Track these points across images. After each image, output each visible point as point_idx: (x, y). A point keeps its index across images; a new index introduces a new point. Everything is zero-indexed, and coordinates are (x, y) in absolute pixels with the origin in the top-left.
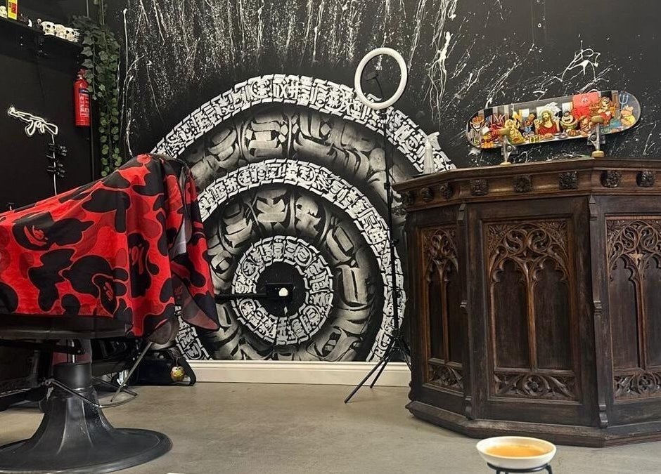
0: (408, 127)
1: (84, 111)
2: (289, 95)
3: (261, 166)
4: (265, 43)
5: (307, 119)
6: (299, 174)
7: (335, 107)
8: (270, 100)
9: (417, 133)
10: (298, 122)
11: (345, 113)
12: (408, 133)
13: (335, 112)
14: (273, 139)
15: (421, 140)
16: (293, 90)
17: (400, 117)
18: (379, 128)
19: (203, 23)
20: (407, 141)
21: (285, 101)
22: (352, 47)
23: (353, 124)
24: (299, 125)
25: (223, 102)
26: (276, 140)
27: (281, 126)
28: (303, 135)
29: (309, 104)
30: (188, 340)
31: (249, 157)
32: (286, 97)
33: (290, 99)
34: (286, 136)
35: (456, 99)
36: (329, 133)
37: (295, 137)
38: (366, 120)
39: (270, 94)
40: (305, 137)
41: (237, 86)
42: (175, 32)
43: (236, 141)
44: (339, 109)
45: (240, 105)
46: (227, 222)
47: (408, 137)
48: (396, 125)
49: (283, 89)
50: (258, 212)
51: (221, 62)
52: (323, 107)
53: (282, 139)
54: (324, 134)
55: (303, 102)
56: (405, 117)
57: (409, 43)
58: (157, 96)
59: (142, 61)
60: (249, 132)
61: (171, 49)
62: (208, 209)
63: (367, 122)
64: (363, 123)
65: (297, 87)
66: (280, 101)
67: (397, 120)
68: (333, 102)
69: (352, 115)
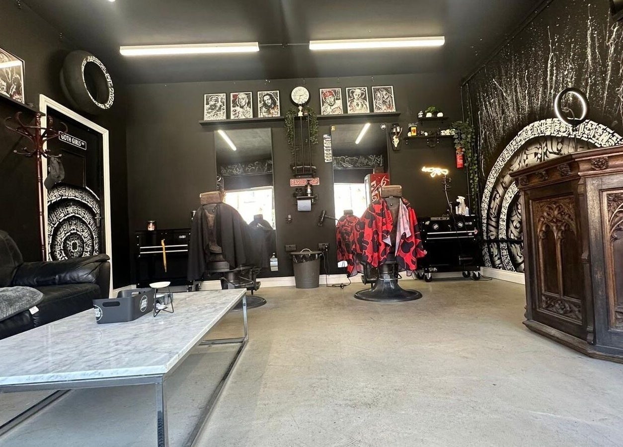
0: (607, 133)
1: (460, 162)
2: (541, 131)
4: (529, 107)
5: (550, 142)
7: (564, 132)
8: (533, 136)
9: (613, 136)
10: (546, 145)
11: (569, 134)
12: (607, 138)
13: (565, 135)
14: (535, 157)
15: (616, 140)
16: (543, 128)
17: (602, 128)
18: (589, 138)
19: (505, 107)
20: (607, 143)
21: (540, 135)
23: (574, 139)
24: (547, 147)
25: (514, 143)
26: (537, 157)
27: (538, 149)
28: (549, 152)
29: (551, 134)
30: (507, 261)
32: (540, 133)
33: (542, 133)
34: (541, 154)
36: (562, 148)
37: (545, 154)
38: (581, 136)
39: (533, 133)
40: (550, 153)
41: (519, 133)
42: (495, 115)
43: (520, 161)
44: (566, 133)
45: (520, 143)
46: (518, 203)
47: (608, 140)
48: (599, 134)
49: (538, 129)
51: (512, 124)
52: (558, 134)
53: (539, 156)
54: (559, 149)
55: (548, 133)
56: (605, 127)
57: (604, 79)
58: (491, 147)
59: (485, 133)
60: (525, 156)
61: (494, 124)
62: (511, 197)
63: (582, 136)
64: (579, 137)
65: (545, 125)
66: (537, 135)
67: (600, 131)
68: (563, 130)
69: (574, 134)
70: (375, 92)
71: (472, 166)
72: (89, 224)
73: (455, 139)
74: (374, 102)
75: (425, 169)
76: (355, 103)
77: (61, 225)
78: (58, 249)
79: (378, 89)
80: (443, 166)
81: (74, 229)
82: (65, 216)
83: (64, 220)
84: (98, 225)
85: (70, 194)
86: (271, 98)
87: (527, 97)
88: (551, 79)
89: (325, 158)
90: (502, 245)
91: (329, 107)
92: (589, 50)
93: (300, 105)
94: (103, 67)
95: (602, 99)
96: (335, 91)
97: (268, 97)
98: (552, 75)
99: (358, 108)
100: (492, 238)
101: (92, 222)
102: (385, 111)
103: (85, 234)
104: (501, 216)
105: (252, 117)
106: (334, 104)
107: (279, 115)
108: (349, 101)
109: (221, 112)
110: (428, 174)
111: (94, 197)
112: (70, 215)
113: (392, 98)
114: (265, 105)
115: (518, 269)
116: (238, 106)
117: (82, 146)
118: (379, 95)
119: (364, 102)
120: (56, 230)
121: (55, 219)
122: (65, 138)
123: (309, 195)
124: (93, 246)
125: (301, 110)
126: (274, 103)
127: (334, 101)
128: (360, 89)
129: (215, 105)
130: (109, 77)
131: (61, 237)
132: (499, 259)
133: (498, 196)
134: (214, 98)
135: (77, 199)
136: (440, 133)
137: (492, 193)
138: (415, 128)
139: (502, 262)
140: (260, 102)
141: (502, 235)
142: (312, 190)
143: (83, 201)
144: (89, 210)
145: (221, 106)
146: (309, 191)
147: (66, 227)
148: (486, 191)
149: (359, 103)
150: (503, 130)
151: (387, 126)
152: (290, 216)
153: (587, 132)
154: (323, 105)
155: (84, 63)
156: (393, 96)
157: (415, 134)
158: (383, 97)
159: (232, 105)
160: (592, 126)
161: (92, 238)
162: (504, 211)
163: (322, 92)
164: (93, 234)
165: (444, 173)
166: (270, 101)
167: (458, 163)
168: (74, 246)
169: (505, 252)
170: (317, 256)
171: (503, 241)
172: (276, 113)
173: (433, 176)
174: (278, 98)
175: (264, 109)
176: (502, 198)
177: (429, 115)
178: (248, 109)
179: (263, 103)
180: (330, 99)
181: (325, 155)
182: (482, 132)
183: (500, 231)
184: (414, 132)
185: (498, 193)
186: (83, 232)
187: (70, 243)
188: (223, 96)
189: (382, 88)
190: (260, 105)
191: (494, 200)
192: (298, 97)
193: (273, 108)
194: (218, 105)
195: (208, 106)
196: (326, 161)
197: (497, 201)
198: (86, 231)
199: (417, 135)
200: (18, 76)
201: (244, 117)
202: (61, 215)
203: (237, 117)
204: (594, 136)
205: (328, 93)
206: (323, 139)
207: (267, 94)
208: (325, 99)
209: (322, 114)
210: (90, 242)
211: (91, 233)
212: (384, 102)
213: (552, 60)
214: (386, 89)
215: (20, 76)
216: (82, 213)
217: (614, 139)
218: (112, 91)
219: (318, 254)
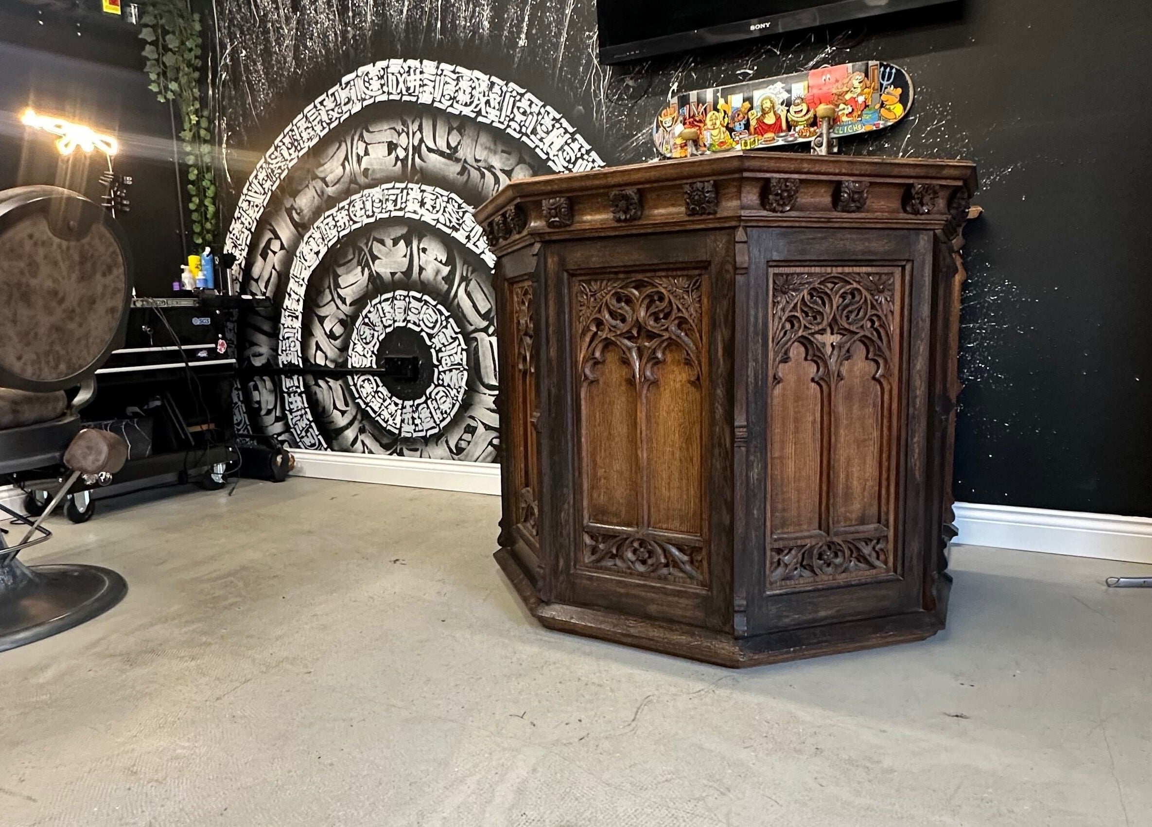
0: (562, 131)
3: (376, 193)
4: (377, 14)
5: (431, 123)
6: (422, 204)
7: (466, 105)
8: (384, 98)
9: (574, 140)
10: (420, 129)
11: (479, 113)
12: (562, 141)
13: (467, 111)
14: (389, 154)
15: (579, 150)
16: (413, 81)
17: (551, 116)
18: (523, 134)
20: (560, 152)
21: (405, 98)
22: (487, 13)
23: (489, 128)
24: (421, 133)
25: (329, 103)
26: (393, 155)
27: (399, 134)
28: (427, 147)
29: (433, 101)
30: (302, 424)
31: (362, 180)
32: (404, 92)
33: (410, 94)
34: (406, 149)
36: (459, 143)
37: (417, 149)
38: (506, 123)
39: (385, 89)
40: (430, 150)
41: (345, 80)
42: (270, 6)
43: (346, 158)
44: (472, 107)
45: (348, 106)
46: (340, 271)
47: (562, 147)
48: (545, 130)
49: (401, 80)
50: (375, 258)
52: (452, 106)
53: (401, 154)
54: (453, 145)
55: (425, 99)
56: (558, 116)
58: (254, 100)
59: (234, 53)
60: (362, 146)
61: (266, 32)
62: (317, 253)
63: (508, 126)
64: (502, 127)
65: (418, 76)
66: (398, 98)
67: (548, 122)
68: (463, 98)
69: (489, 116)
90: (287, 383)
95: (556, 47)
100: (258, 362)
104: (287, 303)
115: (335, 443)
132: (277, 419)
133: (275, 246)
137: (256, 236)
139: (287, 429)
141: (290, 355)
148: (236, 227)
150: (296, 57)
153: (519, 117)
160: (530, 106)
162: (297, 289)
165: (103, 148)
169: (298, 402)
171: (291, 370)
176: (290, 254)
182: (223, 47)
183: (282, 345)
185: (277, 237)
191: (264, 256)
197: (275, 259)
204: (534, 132)
217: (575, 146)
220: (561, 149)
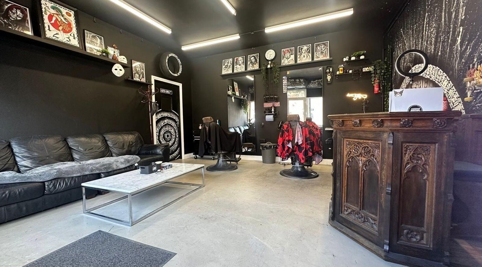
0: (447, 80)
1: (376, 89)
9: (449, 83)
11: (430, 77)
12: (447, 83)
13: (428, 77)
18: (439, 82)
23: (432, 81)
27: (417, 85)
35: (463, 62)
48: (443, 80)
56: (446, 75)
57: (448, 38)
63: (436, 80)
64: (434, 80)
67: (444, 78)
69: (432, 78)
70: (316, 47)
71: (386, 92)
72: (174, 126)
73: (372, 73)
74: (315, 53)
75: (349, 95)
76: (302, 56)
77: (162, 127)
78: (161, 137)
79: (319, 45)
80: (363, 92)
81: (167, 129)
82: (164, 124)
83: (164, 125)
84: (178, 127)
85: (165, 114)
86: (255, 58)
87: (414, 45)
88: (425, 33)
89: (284, 90)
91: (286, 60)
92: (443, 14)
93: (270, 60)
94: (176, 57)
95: (446, 53)
96: (291, 50)
97: (253, 58)
98: (426, 31)
99: (304, 59)
101: (175, 125)
102: (322, 59)
103: (172, 131)
105: (244, 70)
106: (290, 58)
107: (258, 68)
108: (299, 55)
109: (230, 69)
110: (352, 98)
111: (176, 114)
112: (166, 123)
113: (327, 49)
114: (251, 62)
116: (238, 65)
117: (170, 93)
118: (319, 48)
119: (308, 54)
120: (160, 130)
121: (159, 125)
122: (163, 91)
123: (273, 112)
124: (176, 136)
125: (270, 63)
126: (256, 60)
127: (290, 55)
128: (307, 46)
129: (227, 65)
130: (179, 60)
131: (162, 132)
134: (227, 62)
135: (168, 116)
136: (362, 70)
138: (342, 68)
140: (249, 61)
142: (274, 109)
143: (171, 117)
144: (174, 120)
145: (230, 65)
146: (273, 110)
147: (164, 128)
149: (306, 56)
151: (323, 68)
152: (263, 124)
153: (438, 77)
154: (283, 59)
155: (168, 57)
156: (328, 48)
157: (342, 72)
158: (322, 49)
159: (235, 64)
160: (440, 73)
161: (175, 132)
163: (283, 51)
164: (176, 130)
165: (364, 97)
166: (254, 60)
167: (375, 90)
168: (168, 136)
170: (273, 146)
172: (256, 67)
173: (354, 99)
174: (258, 58)
175: (251, 65)
177: (353, 58)
178: (243, 65)
179: (250, 61)
180: (288, 55)
181: (284, 89)
184: (342, 71)
186: (171, 130)
187: (166, 135)
188: (231, 60)
189: (321, 43)
190: (249, 63)
192: (269, 56)
193: (255, 64)
194: (229, 65)
195: (224, 66)
196: (284, 92)
198: (173, 129)
199: (343, 73)
200: (143, 71)
201: (240, 71)
202: (162, 123)
203: (237, 70)
204: (441, 82)
205: (286, 51)
206: (283, 79)
207: (253, 56)
208: (284, 55)
209: (282, 65)
210: (174, 134)
211: (175, 130)
212: (322, 53)
213: (427, 19)
214: (324, 44)
215: (144, 70)
216: (171, 122)
217: (449, 85)
218: (181, 66)
219: (274, 146)
220: (446, 86)
